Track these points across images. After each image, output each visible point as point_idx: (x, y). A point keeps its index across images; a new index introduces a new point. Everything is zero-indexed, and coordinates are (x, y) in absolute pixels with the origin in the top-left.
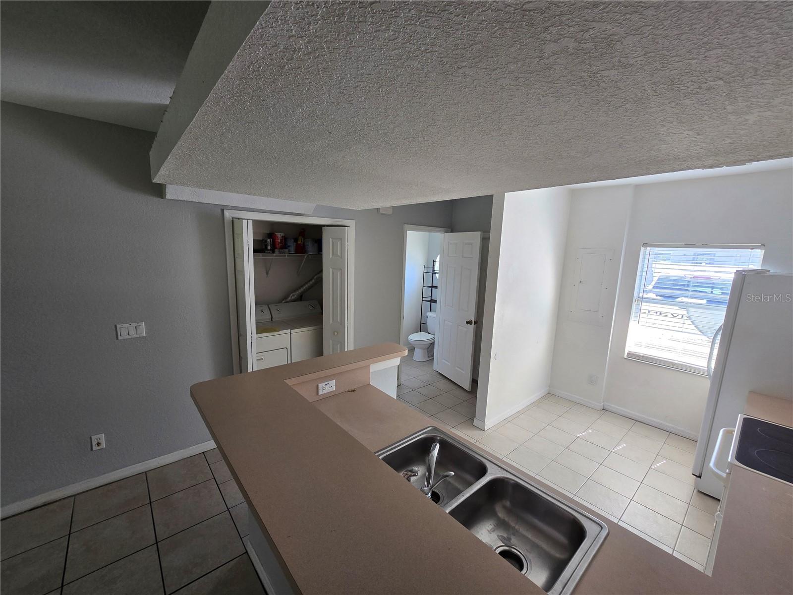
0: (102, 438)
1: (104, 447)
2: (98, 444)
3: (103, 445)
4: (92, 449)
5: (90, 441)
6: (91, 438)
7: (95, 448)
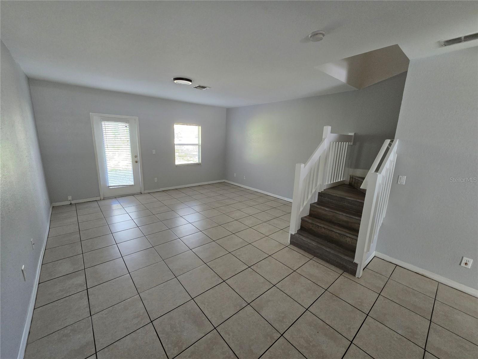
0: (471, 262)
1: (469, 268)
2: (466, 264)
3: (469, 266)
4: (460, 264)
5: (461, 259)
6: (463, 257)
7: (463, 264)
